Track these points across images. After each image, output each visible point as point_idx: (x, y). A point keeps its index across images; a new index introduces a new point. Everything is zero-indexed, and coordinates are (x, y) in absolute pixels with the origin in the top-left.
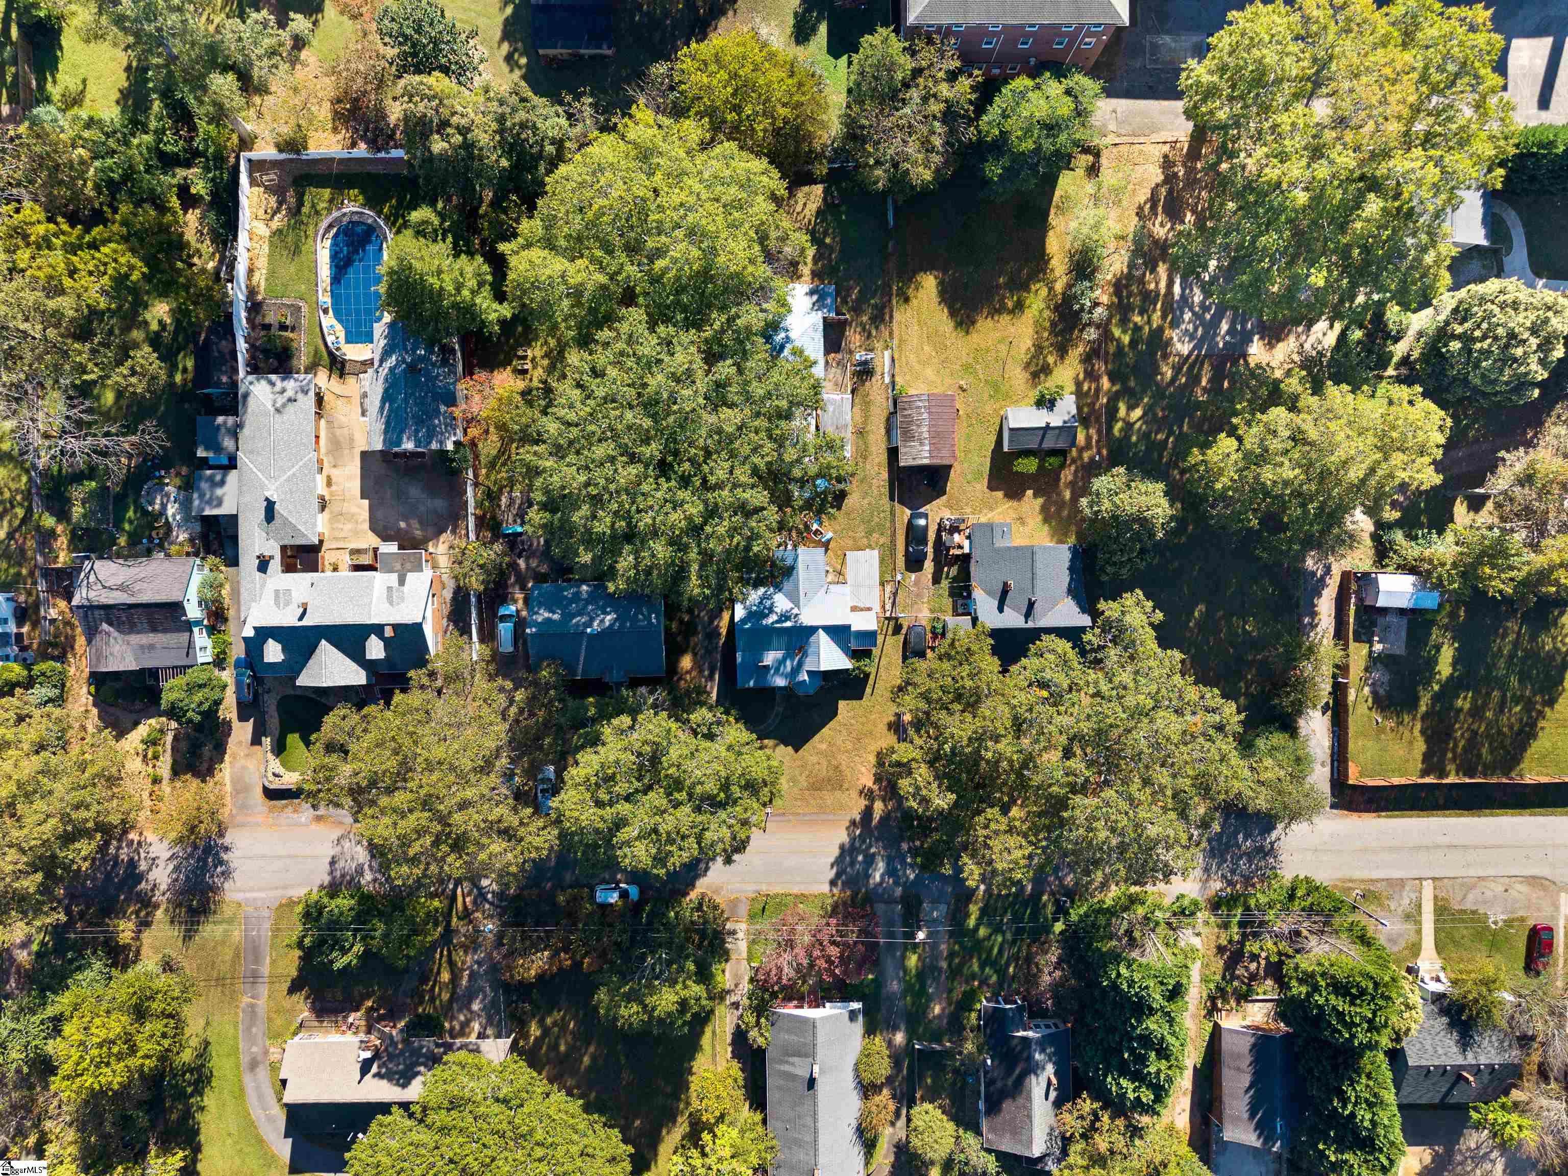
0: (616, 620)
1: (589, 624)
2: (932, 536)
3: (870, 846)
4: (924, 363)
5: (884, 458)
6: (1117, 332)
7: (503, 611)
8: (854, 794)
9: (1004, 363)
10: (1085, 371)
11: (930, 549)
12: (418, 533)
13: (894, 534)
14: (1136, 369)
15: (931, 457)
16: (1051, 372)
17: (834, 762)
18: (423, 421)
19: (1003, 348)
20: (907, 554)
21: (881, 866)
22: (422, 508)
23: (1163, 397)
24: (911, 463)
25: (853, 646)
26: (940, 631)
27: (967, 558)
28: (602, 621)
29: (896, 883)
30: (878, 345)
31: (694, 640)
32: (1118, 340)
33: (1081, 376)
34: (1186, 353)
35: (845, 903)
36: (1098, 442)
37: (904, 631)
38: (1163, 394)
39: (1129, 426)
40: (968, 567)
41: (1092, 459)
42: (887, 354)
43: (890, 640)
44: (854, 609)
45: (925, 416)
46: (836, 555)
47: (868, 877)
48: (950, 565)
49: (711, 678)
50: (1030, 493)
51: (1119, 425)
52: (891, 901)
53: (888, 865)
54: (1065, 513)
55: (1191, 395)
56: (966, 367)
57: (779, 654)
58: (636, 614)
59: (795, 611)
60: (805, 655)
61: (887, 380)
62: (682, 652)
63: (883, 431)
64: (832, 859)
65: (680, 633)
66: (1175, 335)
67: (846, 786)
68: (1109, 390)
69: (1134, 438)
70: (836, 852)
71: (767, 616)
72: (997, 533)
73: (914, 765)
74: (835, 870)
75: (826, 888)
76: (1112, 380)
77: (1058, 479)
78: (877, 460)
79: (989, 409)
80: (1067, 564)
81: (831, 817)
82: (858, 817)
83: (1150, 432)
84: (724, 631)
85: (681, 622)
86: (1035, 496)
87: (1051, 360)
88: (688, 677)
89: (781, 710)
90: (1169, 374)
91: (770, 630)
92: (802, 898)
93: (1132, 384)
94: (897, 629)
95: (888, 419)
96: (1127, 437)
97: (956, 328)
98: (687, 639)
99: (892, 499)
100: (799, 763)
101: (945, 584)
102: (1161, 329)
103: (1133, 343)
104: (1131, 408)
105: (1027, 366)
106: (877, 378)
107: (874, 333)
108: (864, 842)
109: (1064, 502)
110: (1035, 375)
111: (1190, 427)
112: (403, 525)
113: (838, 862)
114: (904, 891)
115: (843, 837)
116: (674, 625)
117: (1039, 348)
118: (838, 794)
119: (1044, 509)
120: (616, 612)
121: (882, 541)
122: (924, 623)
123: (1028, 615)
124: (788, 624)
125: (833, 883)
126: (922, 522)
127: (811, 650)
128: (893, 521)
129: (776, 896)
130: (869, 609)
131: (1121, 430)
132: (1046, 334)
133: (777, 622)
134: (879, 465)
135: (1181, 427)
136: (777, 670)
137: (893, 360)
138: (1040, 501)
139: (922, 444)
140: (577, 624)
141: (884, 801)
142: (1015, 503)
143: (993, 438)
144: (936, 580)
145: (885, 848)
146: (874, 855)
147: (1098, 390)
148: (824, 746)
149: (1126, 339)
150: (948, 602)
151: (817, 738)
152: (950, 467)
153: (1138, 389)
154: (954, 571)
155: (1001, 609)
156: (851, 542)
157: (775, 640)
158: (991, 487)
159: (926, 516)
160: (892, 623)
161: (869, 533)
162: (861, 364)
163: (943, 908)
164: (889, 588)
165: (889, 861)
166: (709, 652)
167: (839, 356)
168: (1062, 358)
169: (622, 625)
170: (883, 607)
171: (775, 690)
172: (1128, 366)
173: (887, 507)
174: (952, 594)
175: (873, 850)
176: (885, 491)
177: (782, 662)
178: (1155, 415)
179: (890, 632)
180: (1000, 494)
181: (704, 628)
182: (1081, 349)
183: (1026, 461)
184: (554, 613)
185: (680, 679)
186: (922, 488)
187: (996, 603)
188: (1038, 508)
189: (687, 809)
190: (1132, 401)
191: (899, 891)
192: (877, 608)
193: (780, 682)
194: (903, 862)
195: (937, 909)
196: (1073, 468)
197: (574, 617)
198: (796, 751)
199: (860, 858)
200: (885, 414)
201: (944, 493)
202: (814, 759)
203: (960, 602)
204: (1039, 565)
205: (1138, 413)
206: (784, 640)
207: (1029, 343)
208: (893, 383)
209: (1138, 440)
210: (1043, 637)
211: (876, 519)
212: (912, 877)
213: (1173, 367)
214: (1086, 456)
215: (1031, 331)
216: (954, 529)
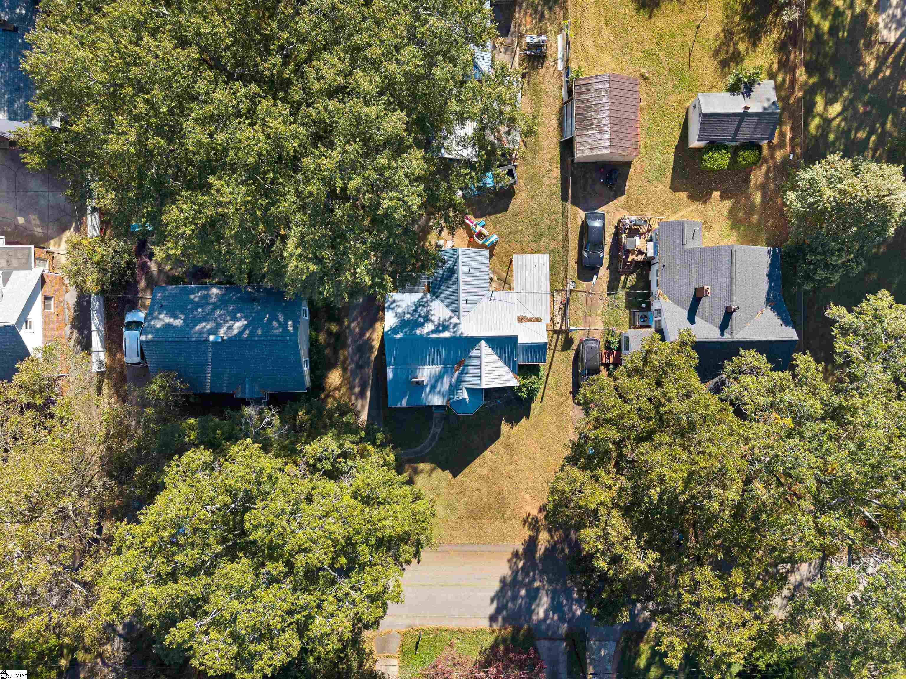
0: (246, 327)
1: (214, 331)
2: (608, 239)
3: (534, 580)
4: (600, 49)
5: (555, 153)
6: (816, 18)
7: (129, 317)
8: (518, 524)
9: (691, 50)
10: (780, 62)
11: (606, 255)
12: (39, 230)
13: (565, 239)
14: (835, 60)
15: (612, 146)
16: (742, 60)
17: (495, 488)
18: (19, 89)
19: (690, 34)
20: (580, 260)
21: (545, 601)
22: (43, 202)
23: (865, 91)
24: (588, 153)
25: (520, 360)
26: (615, 346)
27: (648, 263)
28: (230, 328)
29: (562, 619)
30: (551, 28)
31: (342, 354)
32: (817, 27)
33: (775, 67)
34: (893, 40)
35: (504, 641)
36: (792, 139)
37: (574, 346)
38: (866, 86)
39: (827, 122)
40: (648, 276)
41: (785, 160)
42: (560, 38)
43: (560, 356)
44: (522, 319)
45: (605, 99)
46: (501, 262)
47: (530, 612)
48: (628, 274)
49: (362, 395)
50: (716, 194)
51: (817, 121)
52: (554, 638)
53: (553, 599)
54: (755, 219)
55: (896, 89)
56: (649, 53)
57: (436, 370)
58: (270, 321)
59: (455, 320)
60: (465, 370)
61: (560, 66)
62: (330, 366)
63: (555, 123)
64: (492, 594)
65: (328, 345)
66: (881, 20)
67: (508, 514)
68: (806, 83)
69: (832, 137)
70: (496, 586)
71: (422, 324)
72: (688, 233)
73: (602, 511)
74: (495, 605)
75: (485, 623)
76: (810, 72)
77: (747, 180)
78: (548, 156)
79: (672, 100)
80: (766, 270)
81: (491, 548)
82: (521, 549)
83: (849, 131)
84: (376, 344)
85: (329, 333)
86: (722, 197)
87: (742, 47)
88: (337, 394)
89: (438, 430)
90: (872, 65)
91: (426, 340)
92: (459, 633)
93: (831, 75)
94: (568, 344)
95: (561, 109)
96: (824, 136)
97: (638, 10)
98: (336, 352)
99: (564, 199)
100: (457, 489)
101: (621, 294)
102: (864, 14)
103: (834, 30)
104: (829, 103)
105: (716, 53)
106: (549, 62)
107: (547, 14)
108: (527, 575)
109: (753, 206)
110: (724, 64)
111: (893, 124)
112: (21, 220)
113: (498, 596)
114: (569, 628)
115: (505, 570)
116: (322, 338)
117: (729, 33)
118: (499, 523)
119: (732, 213)
120: (246, 318)
121: (552, 246)
122: (597, 337)
123: (724, 326)
124: (446, 334)
125: (493, 619)
126: (597, 224)
127: (472, 365)
128: (565, 224)
129: (431, 631)
130: (538, 320)
131: (818, 127)
132: (737, 19)
133: (434, 332)
134: (551, 161)
135: (883, 125)
136: (433, 388)
137: (568, 43)
138: (728, 204)
139: (601, 132)
140: (201, 332)
141: (550, 531)
142: (701, 206)
143: (677, 132)
144: (612, 289)
145: (550, 581)
146: (538, 589)
147: (793, 81)
148: (485, 471)
149: (826, 26)
150: (624, 315)
151: (477, 461)
152: (629, 164)
153: (837, 82)
154: (632, 279)
155: (692, 320)
156: (517, 247)
157: (431, 354)
158: (674, 188)
159: (602, 217)
160: (562, 337)
161: (538, 237)
162: (531, 47)
163: (612, 646)
164: (559, 298)
165: (554, 596)
166: (360, 367)
167: (508, 40)
168: (754, 45)
169: (252, 334)
170: (553, 319)
171: (430, 409)
172: (826, 55)
173: (559, 208)
174: (629, 305)
175: (537, 584)
176: (557, 189)
177: (439, 378)
178: (856, 110)
179: (559, 347)
180: (684, 195)
181: (355, 341)
182: (775, 36)
183: (717, 155)
184: (176, 317)
185: (328, 396)
186: (598, 187)
187: (685, 313)
188: (725, 212)
189: (287, 586)
190: (831, 95)
191: (564, 628)
192: (547, 319)
193: (437, 401)
194: (569, 598)
195: (605, 647)
196: (764, 168)
197: (200, 321)
198: (455, 475)
199: (523, 592)
200: (558, 104)
201: (623, 193)
202: (475, 485)
203: (638, 314)
204: (738, 269)
205: (836, 108)
206: (441, 354)
207: (718, 28)
208: (567, 69)
209: (837, 139)
210: (742, 352)
211: (546, 222)
212: (579, 612)
213: (878, 58)
214: (779, 155)
215: (720, 14)
216: (634, 232)
